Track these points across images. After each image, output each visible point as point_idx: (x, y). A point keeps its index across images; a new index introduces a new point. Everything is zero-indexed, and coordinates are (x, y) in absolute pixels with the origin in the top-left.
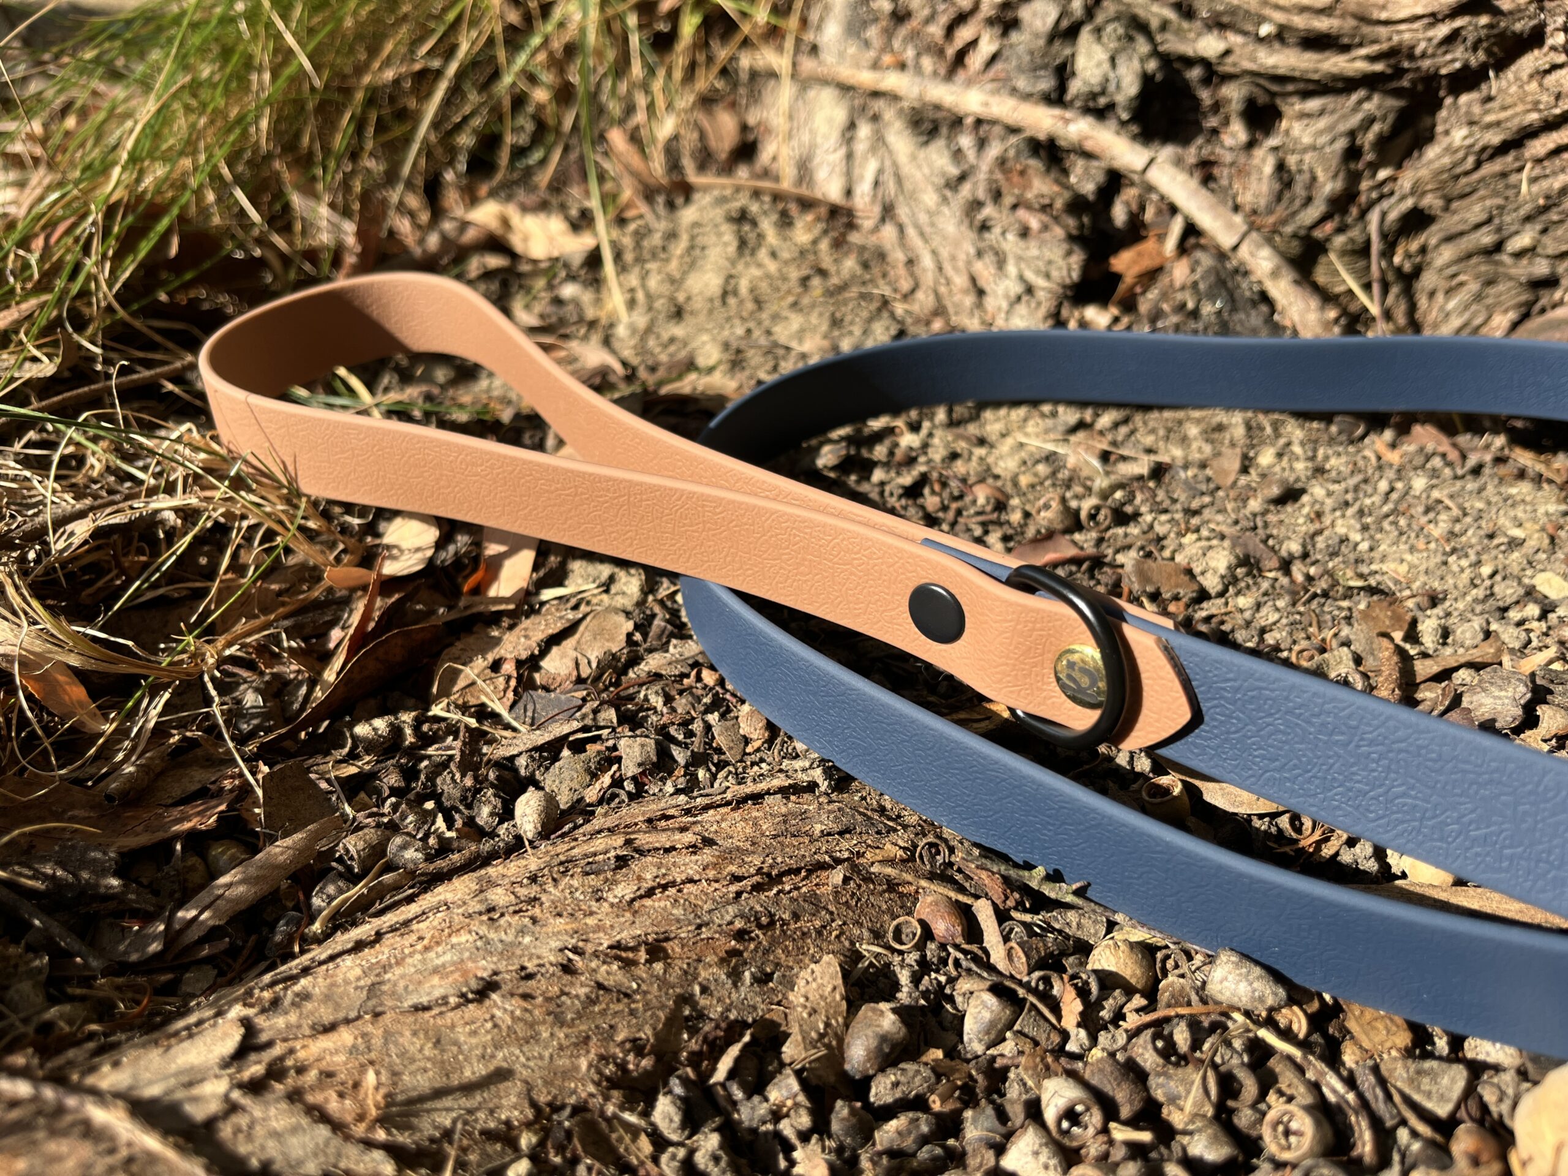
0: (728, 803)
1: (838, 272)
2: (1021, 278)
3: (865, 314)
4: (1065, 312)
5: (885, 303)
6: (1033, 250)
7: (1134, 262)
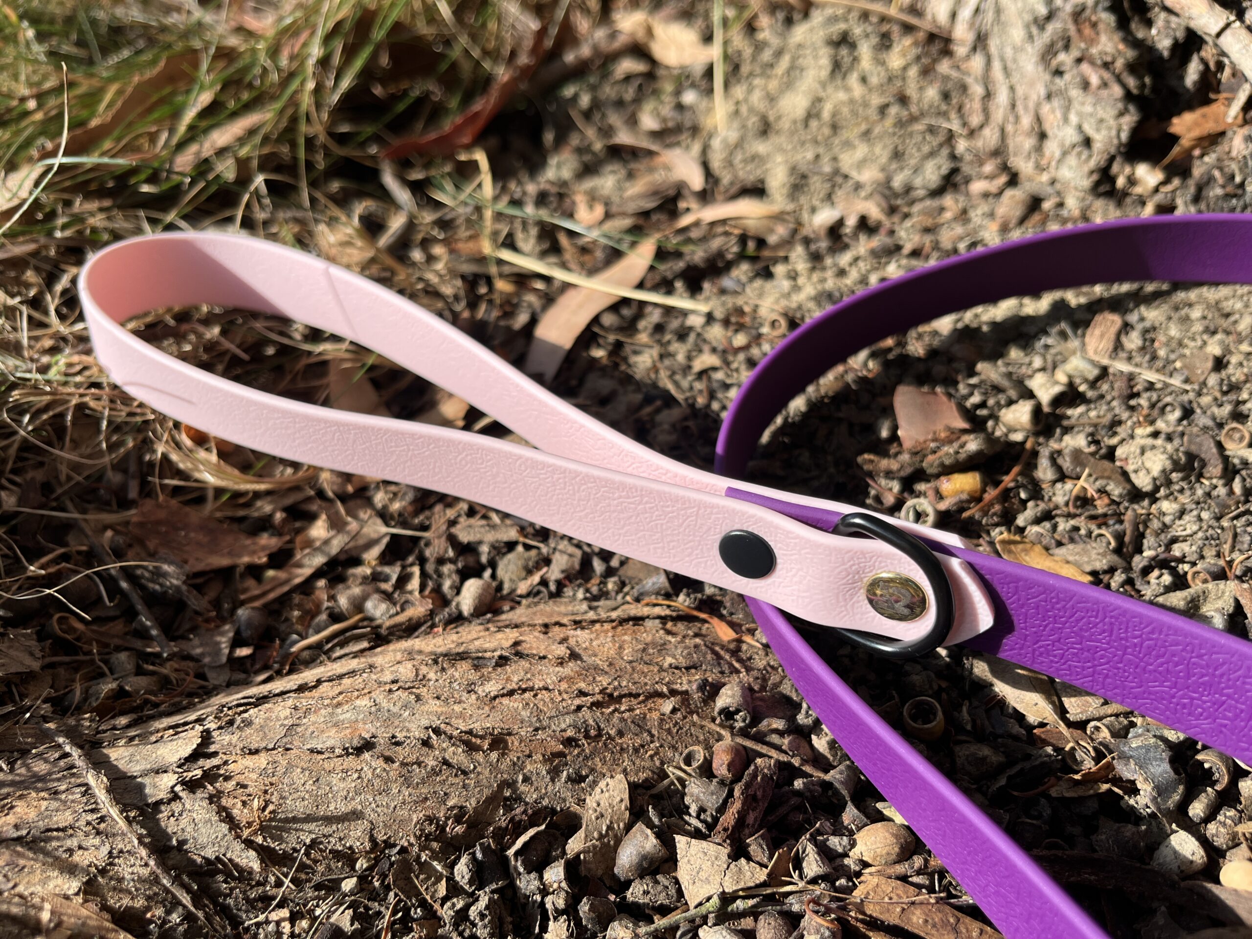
0: (612, 621)
1: (920, 100)
2: (1080, 128)
3: (926, 149)
4: (1115, 168)
5: (951, 136)
6: (1090, 104)
7: (1196, 124)
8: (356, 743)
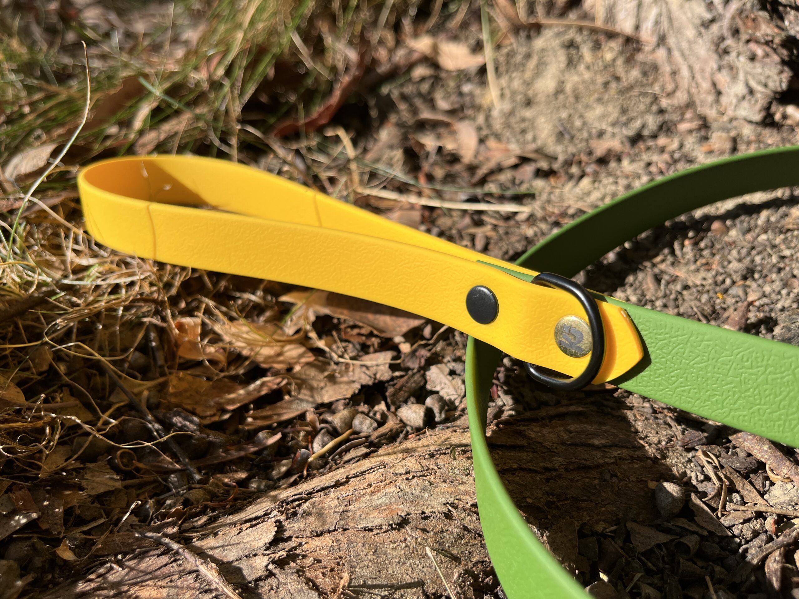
1: (627, 80)
2: (747, 85)
3: (642, 107)
4: (773, 108)
5: (656, 99)
6: (758, 68)
8: (397, 520)
